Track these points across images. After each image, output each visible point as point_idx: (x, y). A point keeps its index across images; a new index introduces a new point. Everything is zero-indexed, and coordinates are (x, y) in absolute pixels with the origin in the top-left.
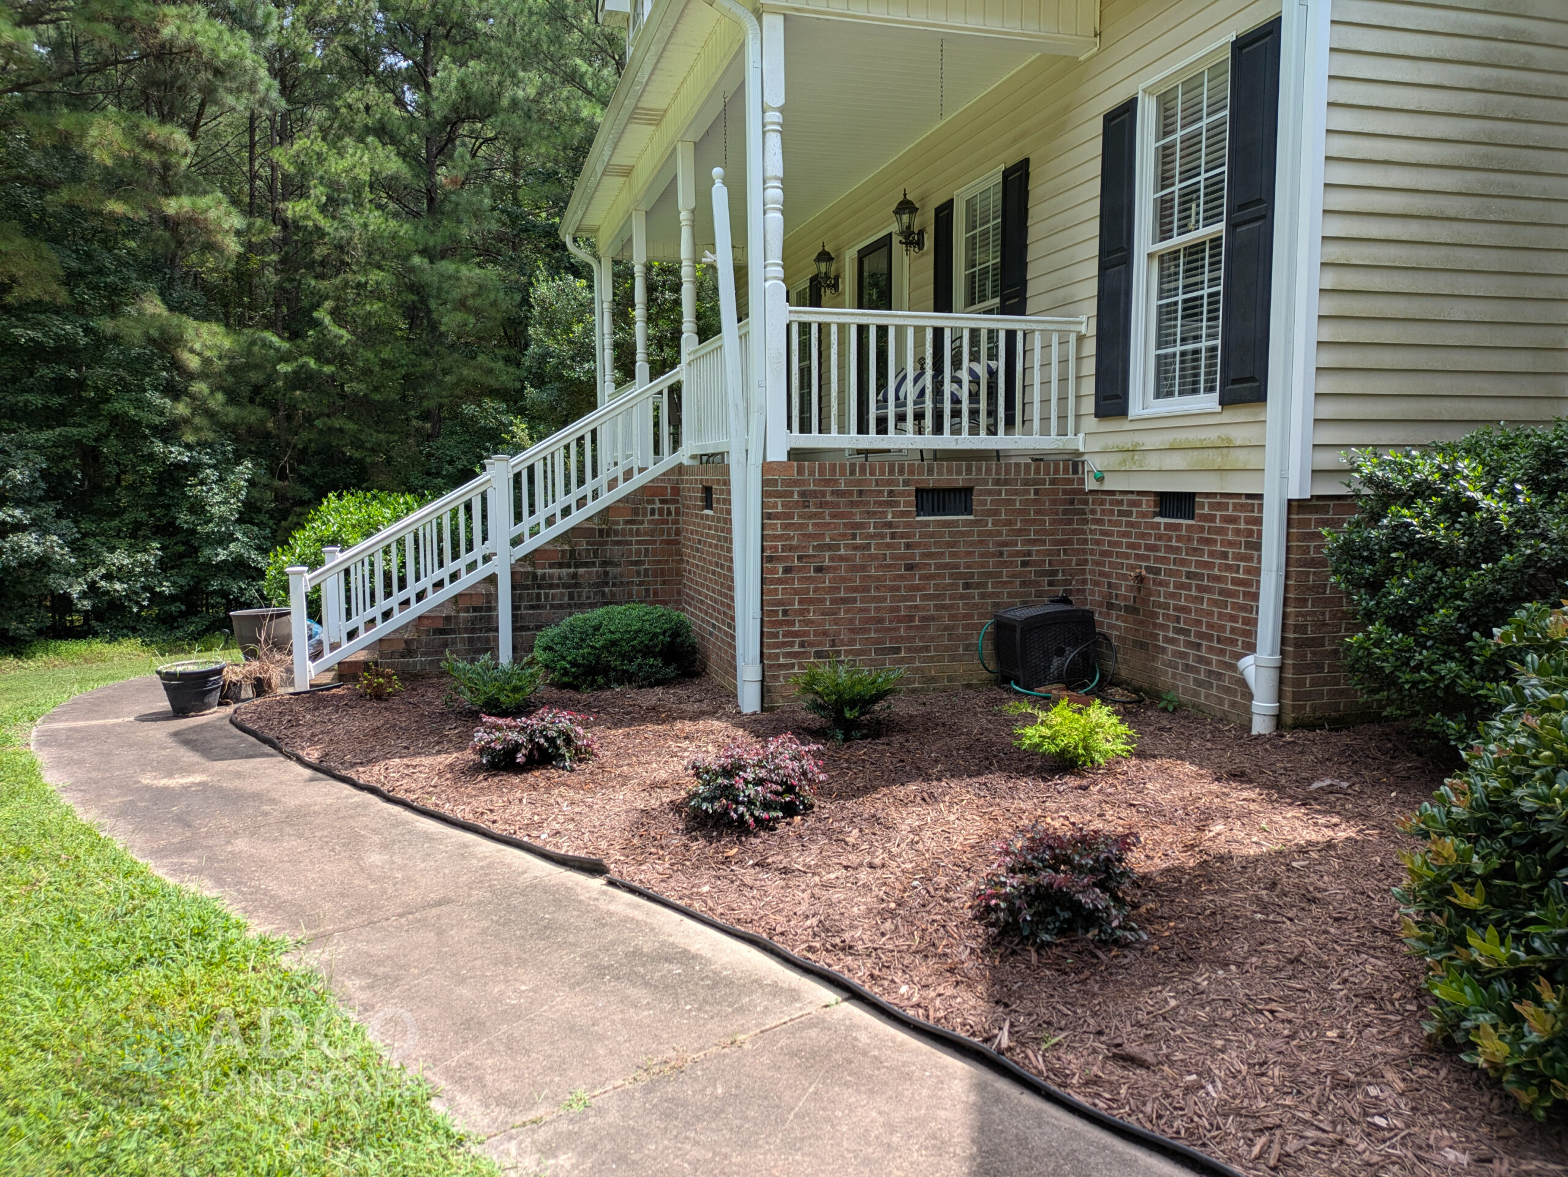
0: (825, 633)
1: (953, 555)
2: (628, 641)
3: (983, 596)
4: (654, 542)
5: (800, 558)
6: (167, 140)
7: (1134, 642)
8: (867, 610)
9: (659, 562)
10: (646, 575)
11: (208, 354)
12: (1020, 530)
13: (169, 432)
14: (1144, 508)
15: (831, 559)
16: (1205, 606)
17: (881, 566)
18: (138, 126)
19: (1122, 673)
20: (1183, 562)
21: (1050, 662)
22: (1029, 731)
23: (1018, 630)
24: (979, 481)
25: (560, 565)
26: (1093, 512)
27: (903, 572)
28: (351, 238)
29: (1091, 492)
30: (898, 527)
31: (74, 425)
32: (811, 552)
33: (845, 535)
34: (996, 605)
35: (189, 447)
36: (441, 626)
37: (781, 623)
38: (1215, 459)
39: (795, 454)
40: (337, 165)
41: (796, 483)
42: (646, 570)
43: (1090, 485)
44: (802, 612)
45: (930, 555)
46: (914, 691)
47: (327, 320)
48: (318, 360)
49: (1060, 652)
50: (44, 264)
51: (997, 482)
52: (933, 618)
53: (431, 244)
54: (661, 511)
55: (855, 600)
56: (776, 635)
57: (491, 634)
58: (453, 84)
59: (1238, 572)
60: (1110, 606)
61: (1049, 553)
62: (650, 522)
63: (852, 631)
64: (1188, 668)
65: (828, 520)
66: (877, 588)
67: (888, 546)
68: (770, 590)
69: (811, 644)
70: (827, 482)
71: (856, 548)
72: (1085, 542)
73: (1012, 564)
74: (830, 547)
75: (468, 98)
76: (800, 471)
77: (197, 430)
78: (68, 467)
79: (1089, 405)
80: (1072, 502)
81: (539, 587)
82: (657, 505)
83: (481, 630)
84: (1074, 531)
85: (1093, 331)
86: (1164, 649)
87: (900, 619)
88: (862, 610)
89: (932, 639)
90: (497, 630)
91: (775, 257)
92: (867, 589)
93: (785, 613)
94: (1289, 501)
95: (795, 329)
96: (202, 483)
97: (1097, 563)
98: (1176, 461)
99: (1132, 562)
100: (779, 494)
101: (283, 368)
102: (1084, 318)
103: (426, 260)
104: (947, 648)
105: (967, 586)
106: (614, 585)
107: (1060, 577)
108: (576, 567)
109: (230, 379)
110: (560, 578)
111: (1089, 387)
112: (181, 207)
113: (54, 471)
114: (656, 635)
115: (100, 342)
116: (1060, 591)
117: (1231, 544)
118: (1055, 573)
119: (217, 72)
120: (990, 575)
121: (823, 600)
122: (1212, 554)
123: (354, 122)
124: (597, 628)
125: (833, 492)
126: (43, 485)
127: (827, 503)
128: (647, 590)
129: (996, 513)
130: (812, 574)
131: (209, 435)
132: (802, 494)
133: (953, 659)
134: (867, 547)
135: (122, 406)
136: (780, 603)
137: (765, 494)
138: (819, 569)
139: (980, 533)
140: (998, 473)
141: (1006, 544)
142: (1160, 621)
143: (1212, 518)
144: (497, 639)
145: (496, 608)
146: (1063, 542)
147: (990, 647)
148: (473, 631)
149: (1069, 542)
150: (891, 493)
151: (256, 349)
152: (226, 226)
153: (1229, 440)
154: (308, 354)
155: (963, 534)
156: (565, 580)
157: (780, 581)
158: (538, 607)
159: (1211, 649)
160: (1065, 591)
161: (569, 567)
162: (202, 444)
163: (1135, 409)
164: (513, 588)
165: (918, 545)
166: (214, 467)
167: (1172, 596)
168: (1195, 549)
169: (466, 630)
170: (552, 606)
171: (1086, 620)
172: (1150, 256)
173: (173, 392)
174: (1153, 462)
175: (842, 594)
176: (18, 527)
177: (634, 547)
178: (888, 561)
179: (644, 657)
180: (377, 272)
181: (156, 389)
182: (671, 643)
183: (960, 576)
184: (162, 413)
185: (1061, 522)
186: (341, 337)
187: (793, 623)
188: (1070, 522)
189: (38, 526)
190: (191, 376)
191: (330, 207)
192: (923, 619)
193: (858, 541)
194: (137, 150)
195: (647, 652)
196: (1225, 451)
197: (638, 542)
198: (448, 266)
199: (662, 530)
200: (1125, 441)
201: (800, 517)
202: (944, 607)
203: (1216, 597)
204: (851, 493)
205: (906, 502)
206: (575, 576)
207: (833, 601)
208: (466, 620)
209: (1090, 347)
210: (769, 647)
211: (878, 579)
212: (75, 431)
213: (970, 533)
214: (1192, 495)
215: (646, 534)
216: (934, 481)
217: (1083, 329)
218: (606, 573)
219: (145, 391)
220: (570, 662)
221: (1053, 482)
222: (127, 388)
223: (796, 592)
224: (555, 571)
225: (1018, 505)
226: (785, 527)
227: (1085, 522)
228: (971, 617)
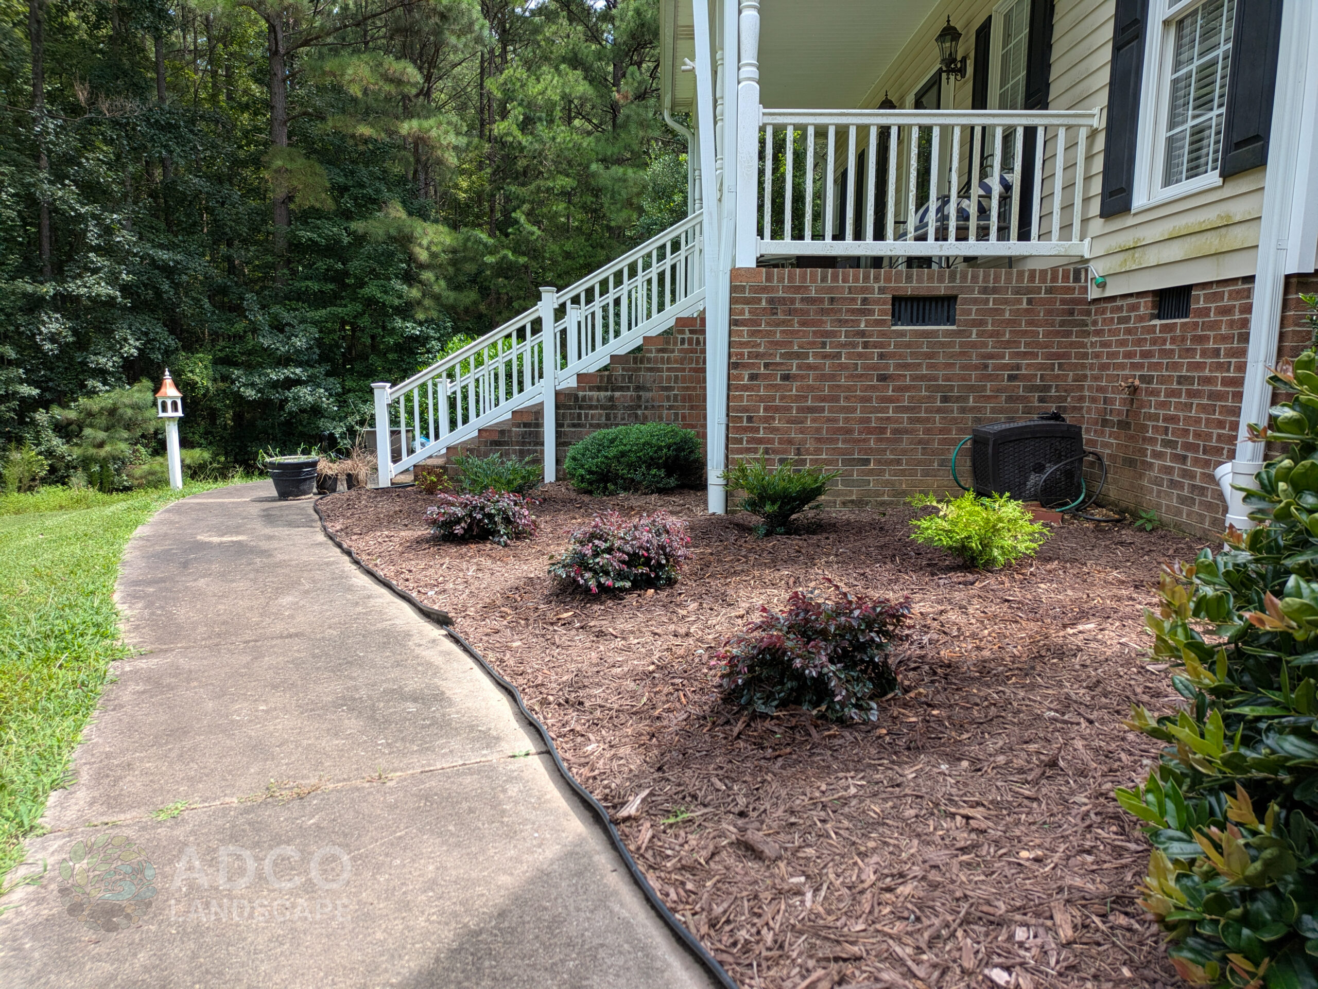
0: (790, 442)
1: (931, 366)
2: (636, 452)
3: (963, 410)
4: (684, 370)
5: (766, 365)
6: (402, 74)
7: (1125, 459)
8: (835, 420)
9: (688, 388)
10: (675, 400)
11: (434, 249)
12: (1008, 342)
13: (406, 310)
14: (1142, 311)
15: (799, 367)
16: (1193, 413)
17: (852, 376)
18: (381, 64)
19: (1111, 494)
20: (1175, 366)
21: (1027, 479)
22: (924, 524)
23: (991, 443)
24: (962, 289)
25: (599, 389)
26: (1095, 323)
27: (875, 383)
28: (543, 150)
29: (1095, 301)
30: (871, 336)
31: (340, 306)
32: (778, 360)
33: (814, 343)
34: (977, 420)
35: (421, 324)
36: (496, 438)
37: (745, 430)
38: (1212, 242)
39: (763, 262)
40: (534, 89)
41: (764, 289)
42: (676, 396)
43: (1094, 293)
44: (767, 419)
45: (906, 366)
46: (883, 503)
47: (523, 219)
48: (514, 252)
49: (1040, 469)
50: (317, 179)
51: (984, 290)
52: (906, 431)
53: (609, 153)
54: (690, 341)
55: (822, 409)
56: (740, 441)
57: (538, 448)
58: (630, 13)
59: (1228, 371)
60: (1105, 423)
61: (1041, 367)
62: (681, 351)
63: (819, 440)
64: (1173, 484)
65: (796, 327)
66: (846, 398)
67: (860, 356)
68: (735, 396)
69: (775, 452)
70: (798, 289)
71: (825, 356)
72: (1085, 356)
73: (995, 378)
74: (798, 355)
75: (643, 25)
76: (769, 278)
77: (427, 309)
78: (336, 338)
79: (1095, 207)
80: (1071, 313)
81: (580, 408)
82: (687, 335)
83: (530, 443)
84: (1072, 344)
85: (1104, 124)
86: (1152, 464)
87: (870, 431)
88: (829, 420)
89: (904, 452)
90: (542, 444)
91: (750, 55)
92: (836, 399)
93: (750, 419)
94: (1288, 277)
95: (769, 131)
96: (428, 352)
97: (1096, 378)
98: (1175, 252)
99: (1127, 372)
100: (747, 301)
101: (489, 259)
102: (1096, 111)
103: (602, 167)
104: (919, 463)
105: (945, 399)
106: (646, 408)
107: (1053, 393)
108: (613, 390)
109: (451, 270)
110: (598, 400)
111: (1097, 187)
112: (411, 128)
113: (326, 341)
114: (660, 448)
115: (360, 240)
116: (1053, 408)
117: (1224, 339)
118: (1047, 388)
119: (443, 17)
120: (972, 388)
121: (789, 409)
122: (1204, 353)
123: (552, 52)
124: (612, 441)
125: (802, 299)
126: (317, 351)
127: (796, 310)
128: (676, 415)
129: (981, 323)
130: (779, 381)
131: (434, 314)
132: (771, 301)
133: (926, 474)
134: (838, 356)
135: (372, 290)
136: (745, 410)
137: (733, 301)
138: (786, 377)
139: (962, 345)
140: (984, 281)
141: (991, 356)
142: (1150, 434)
143: (1205, 312)
144: (542, 452)
145: (542, 425)
146: (1058, 356)
147: (969, 463)
148: (523, 444)
149: (1066, 355)
150: (865, 301)
151: (470, 244)
152: (445, 143)
153: (1229, 217)
154: (509, 248)
155: (943, 345)
156: (603, 402)
157: (745, 388)
158: (579, 425)
159: (1196, 461)
160: (1058, 408)
161: (607, 390)
162: (429, 322)
163: (1139, 200)
164: (557, 407)
165: (892, 355)
166: (439, 339)
167: (1163, 405)
168: (1188, 350)
169: (518, 443)
170: (591, 425)
171: (1073, 435)
172: (1166, 23)
173: (409, 278)
174: (1152, 257)
175: (809, 403)
176: (298, 382)
177: (665, 374)
178: (860, 371)
179: (649, 468)
180: (562, 177)
181: (397, 277)
182: (677, 457)
183: (938, 388)
184: (400, 297)
185: (1057, 333)
186: (533, 233)
187: (757, 430)
188: (1068, 334)
189: (312, 381)
190: (422, 266)
191: (526, 125)
192: (895, 431)
193: (828, 350)
194: (381, 83)
195: (651, 463)
196: (1223, 230)
197: (669, 370)
198: (617, 171)
199: (691, 359)
200: (1126, 239)
201: (768, 324)
202: (919, 420)
203: (1205, 402)
204: (821, 300)
205: (882, 311)
206: (611, 399)
207: (800, 409)
208: (517, 434)
209: (1100, 143)
210: (733, 453)
211: (849, 389)
212: (340, 310)
213: (951, 344)
214: (1188, 289)
215: (676, 362)
216: (913, 288)
217: (1095, 123)
218: (639, 397)
219: (390, 279)
220: (586, 470)
221: (1049, 291)
222: (377, 277)
223: (761, 399)
224: (595, 394)
225: (1007, 315)
226: (752, 334)
227: (1087, 334)
228: (949, 431)
